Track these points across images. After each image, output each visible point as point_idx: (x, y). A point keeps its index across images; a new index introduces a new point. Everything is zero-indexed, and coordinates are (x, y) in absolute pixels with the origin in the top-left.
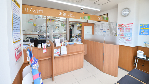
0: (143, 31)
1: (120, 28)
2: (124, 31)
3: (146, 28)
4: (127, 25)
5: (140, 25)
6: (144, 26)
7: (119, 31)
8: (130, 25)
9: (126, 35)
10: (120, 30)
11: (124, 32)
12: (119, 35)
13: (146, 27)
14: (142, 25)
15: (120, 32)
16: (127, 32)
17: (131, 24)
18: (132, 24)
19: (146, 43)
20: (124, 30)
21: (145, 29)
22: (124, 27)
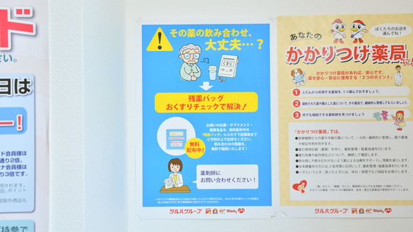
0: (191, 135)
3: (222, 84)
5: (148, 31)
6: (191, 52)
14: (167, 46)
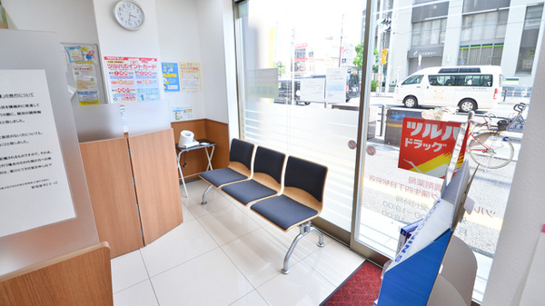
0: (167, 80)
1: (117, 73)
2: (135, 83)
3: (172, 75)
4: (142, 64)
6: (165, 67)
7: (115, 83)
8: (150, 63)
9: (142, 96)
10: (116, 80)
11: (136, 86)
12: (115, 99)
13: (171, 70)
15: (117, 87)
16: (144, 87)
17: (150, 59)
18: (156, 60)
19: (177, 112)
20: (135, 80)
21: (169, 75)
22: (133, 67)
